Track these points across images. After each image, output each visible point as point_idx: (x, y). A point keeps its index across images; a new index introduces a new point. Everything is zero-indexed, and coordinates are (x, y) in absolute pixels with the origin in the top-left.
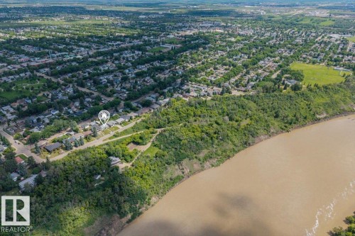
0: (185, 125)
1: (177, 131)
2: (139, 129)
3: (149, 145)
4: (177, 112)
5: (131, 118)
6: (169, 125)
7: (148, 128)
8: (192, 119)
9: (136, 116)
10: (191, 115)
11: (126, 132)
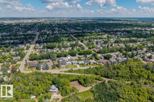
0: (132, 84)
1: (120, 87)
2: (89, 73)
3: (88, 88)
4: (130, 70)
5: (90, 63)
6: (117, 78)
7: (96, 74)
8: (142, 81)
9: (94, 63)
10: (143, 77)
11: (79, 71)
